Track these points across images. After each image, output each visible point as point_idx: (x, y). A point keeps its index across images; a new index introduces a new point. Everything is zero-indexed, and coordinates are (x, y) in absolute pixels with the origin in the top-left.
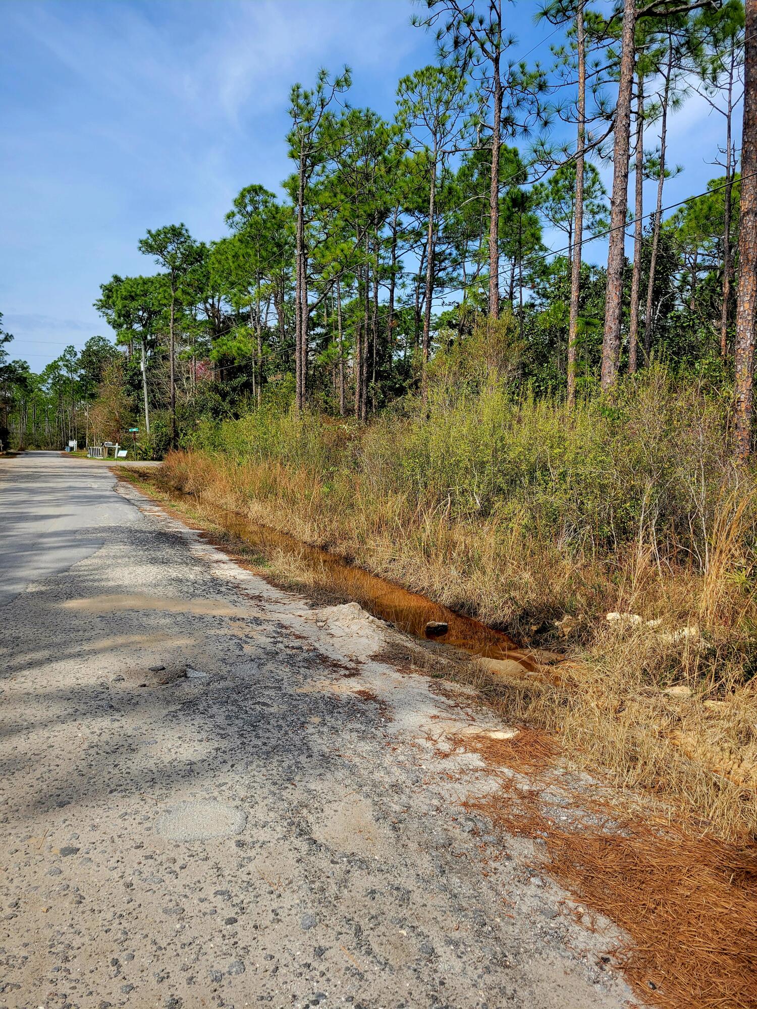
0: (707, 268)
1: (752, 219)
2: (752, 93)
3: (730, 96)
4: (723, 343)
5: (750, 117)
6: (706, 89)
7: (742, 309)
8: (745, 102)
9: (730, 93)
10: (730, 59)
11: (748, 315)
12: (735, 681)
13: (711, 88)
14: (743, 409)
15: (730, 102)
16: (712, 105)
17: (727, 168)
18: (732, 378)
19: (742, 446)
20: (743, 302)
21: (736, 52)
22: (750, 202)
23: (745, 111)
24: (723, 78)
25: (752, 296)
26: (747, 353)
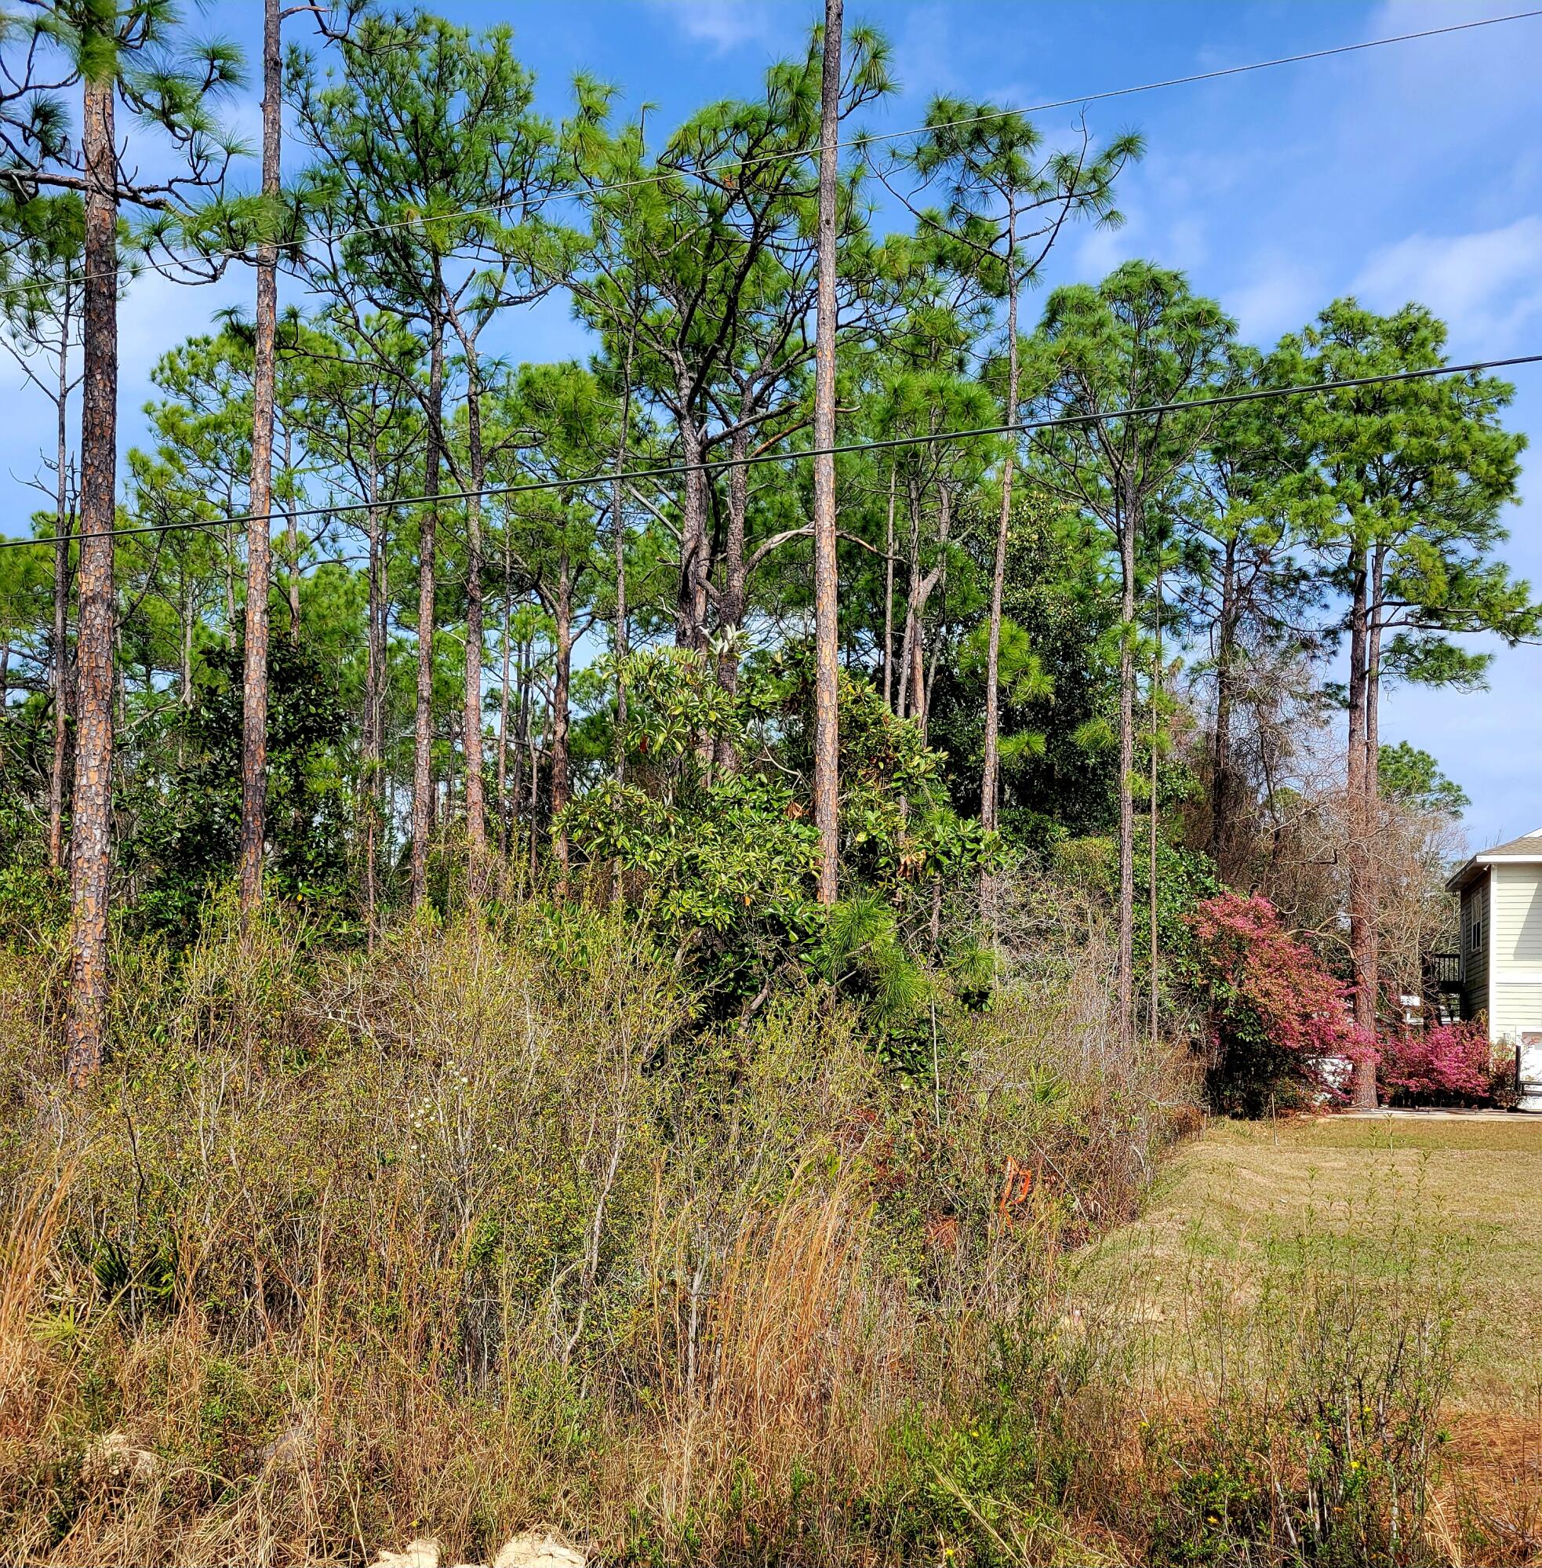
0: (26, 684)
1: (102, 612)
2: (98, 377)
3: (63, 368)
4: (54, 841)
5: (97, 421)
6: (14, 337)
7: (84, 781)
8: (86, 389)
9: (63, 362)
10: (63, 300)
11: (97, 794)
12: (32, 1551)
13: (25, 337)
14: (87, 978)
15: (63, 378)
16: (27, 370)
17: (59, 501)
18: (63, 913)
19: (85, 1050)
20: (87, 768)
21: (73, 288)
22: (97, 579)
23: (86, 407)
24: (48, 327)
25: (103, 760)
26: (95, 868)
